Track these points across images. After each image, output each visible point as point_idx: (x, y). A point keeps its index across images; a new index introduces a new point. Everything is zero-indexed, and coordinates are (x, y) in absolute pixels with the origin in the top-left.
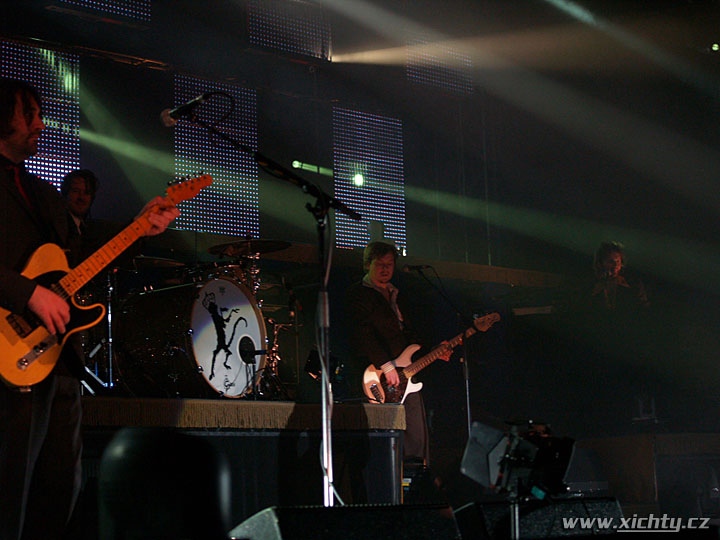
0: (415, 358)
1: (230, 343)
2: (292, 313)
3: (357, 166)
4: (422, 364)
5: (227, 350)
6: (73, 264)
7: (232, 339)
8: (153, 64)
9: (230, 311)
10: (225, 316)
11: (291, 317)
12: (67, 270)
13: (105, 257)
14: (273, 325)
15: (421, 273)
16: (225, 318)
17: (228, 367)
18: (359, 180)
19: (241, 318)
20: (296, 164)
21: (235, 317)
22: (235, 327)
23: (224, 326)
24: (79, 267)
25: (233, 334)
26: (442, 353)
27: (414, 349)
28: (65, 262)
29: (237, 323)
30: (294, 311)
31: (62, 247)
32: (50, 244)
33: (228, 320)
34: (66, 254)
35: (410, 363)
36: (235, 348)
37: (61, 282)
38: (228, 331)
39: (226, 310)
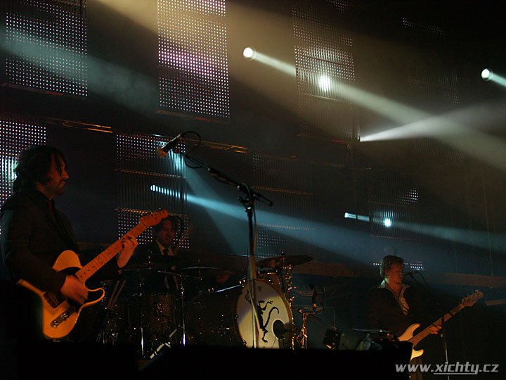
0: (415, 333)
1: (266, 324)
2: (315, 305)
3: (386, 214)
4: (420, 337)
5: (264, 330)
6: (83, 263)
7: (268, 322)
8: (238, 149)
9: (266, 303)
10: (262, 306)
11: (314, 308)
12: (80, 267)
13: (103, 259)
14: (302, 314)
15: (412, 277)
16: (262, 308)
17: (265, 341)
18: (388, 223)
19: (274, 308)
20: (347, 215)
21: (269, 307)
22: (270, 313)
23: (262, 313)
24: (88, 265)
25: (269, 318)
26: (433, 330)
27: (417, 326)
28: (79, 262)
29: (271, 311)
30: (316, 303)
31: (76, 253)
32: (69, 251)
33: (264, 309)
34: (79, 257)
36: (270, 328)
38: (265, 316)
39: (263, 302)
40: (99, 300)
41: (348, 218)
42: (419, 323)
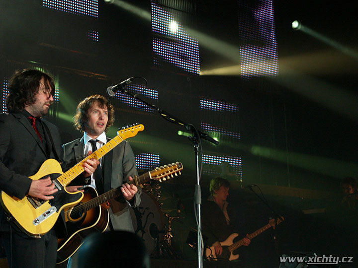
0: (235, 241)
1: (144, 227)
2: (179, 211)
4: (239, 244)
5: (142, 231)
6: (65, 170)
7: (145, 224)
8: (99, 77)
11: (179, 213)
12: (62, 173)
14: (169, 217)
16: (141, 212)
19: (150, 213)
20: (180, 133)
21: (147, 212)
22: (147, 218)
23: (141, 217)
24: (68, 171)
25: (146, 222)
27: (235, 235)
28: (61, 169)
29: (148, 215)
30: (179, 209)
32: (52, 159)
33: (143, 214)
34: (61, 165)
35: (232, 243)
36: (147, 230)
37: (58, 179)
38: (143, 220)
39: (142, 208)
40: (79, 201)
41: (181, 135)
42: (237, 233)
